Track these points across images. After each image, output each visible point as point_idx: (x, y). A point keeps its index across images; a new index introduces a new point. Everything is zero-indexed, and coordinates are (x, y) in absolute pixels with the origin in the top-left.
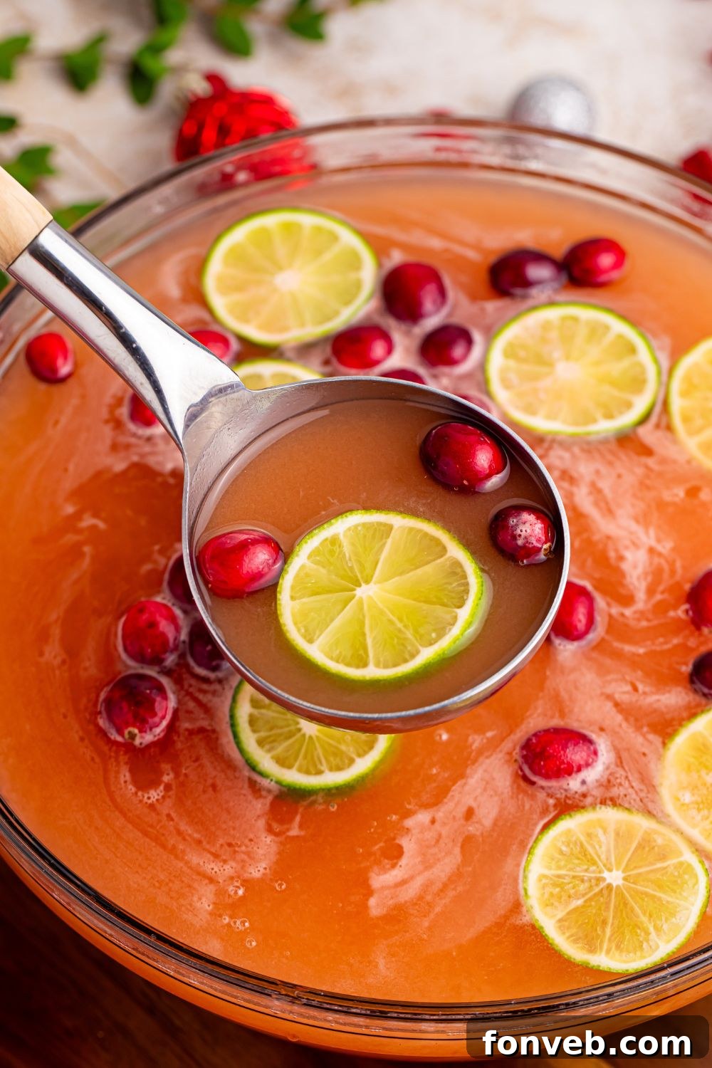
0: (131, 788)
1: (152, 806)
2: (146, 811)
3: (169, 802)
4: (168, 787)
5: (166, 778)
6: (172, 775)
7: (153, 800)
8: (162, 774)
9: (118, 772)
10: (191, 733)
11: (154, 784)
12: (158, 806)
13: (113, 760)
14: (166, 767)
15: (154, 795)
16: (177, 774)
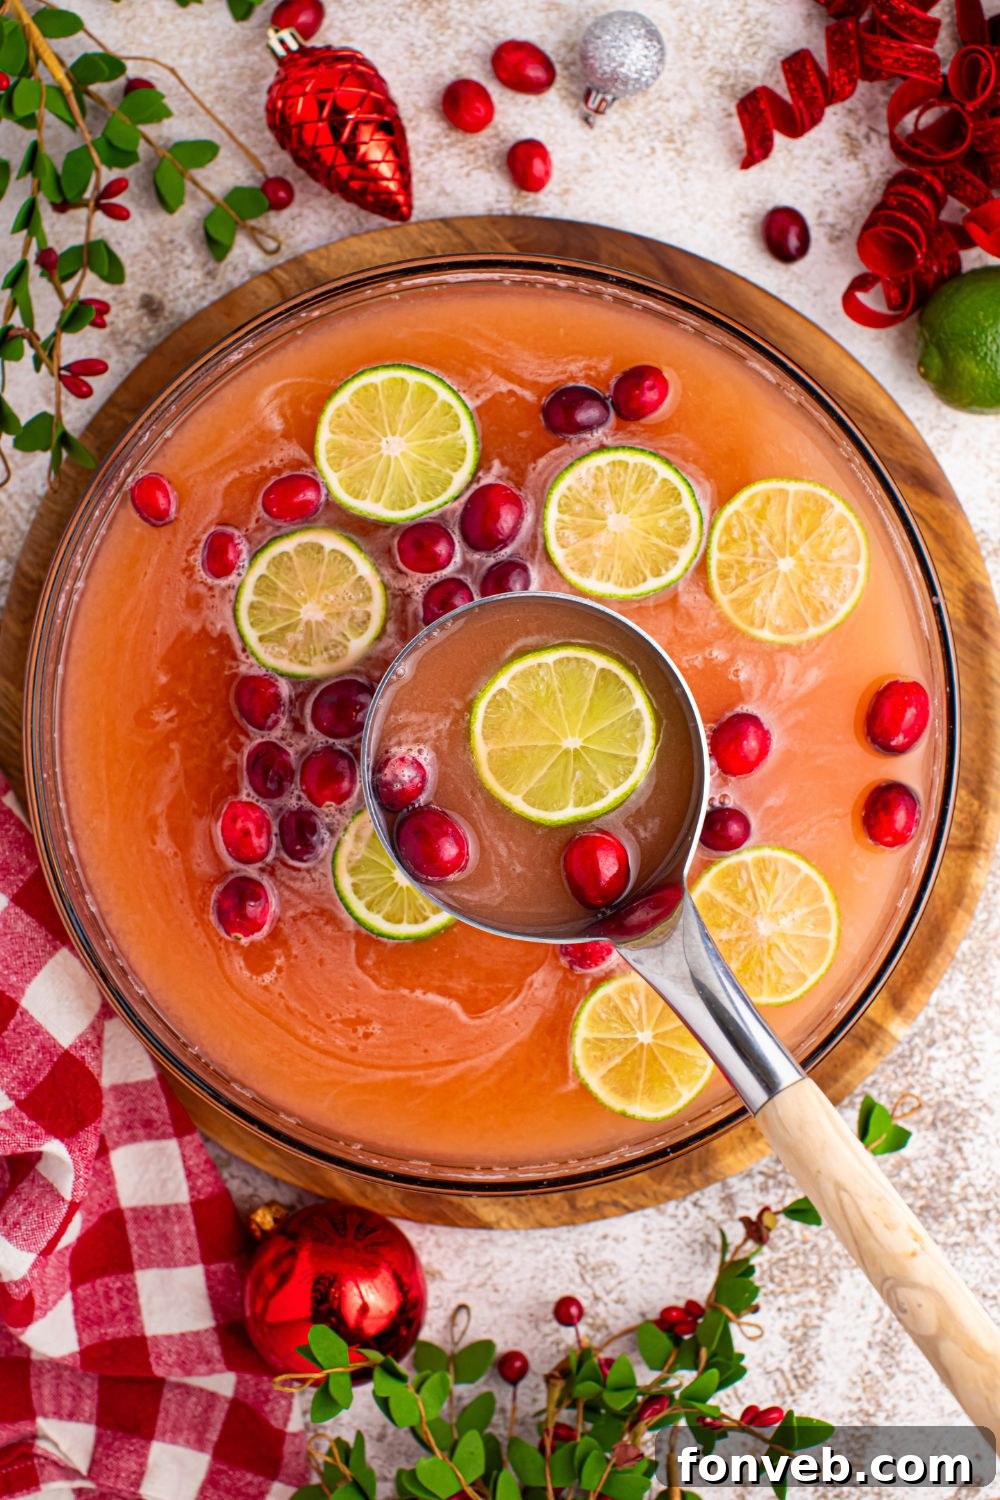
0: (247, 973)
1: (266, 988)
2: (261, 991)
3: (281, 982)
4: (279, 970)
5: (278, 962)
6: (283, 958)
7: (267, 982)
8: (272, 959)
9: (231, 962)
10: (294, 919)
11: (268, 969)
12: (272, 988)
13: (223, 951)
14: (278, 951)
15: (268, 978)
16: (288, 956)
